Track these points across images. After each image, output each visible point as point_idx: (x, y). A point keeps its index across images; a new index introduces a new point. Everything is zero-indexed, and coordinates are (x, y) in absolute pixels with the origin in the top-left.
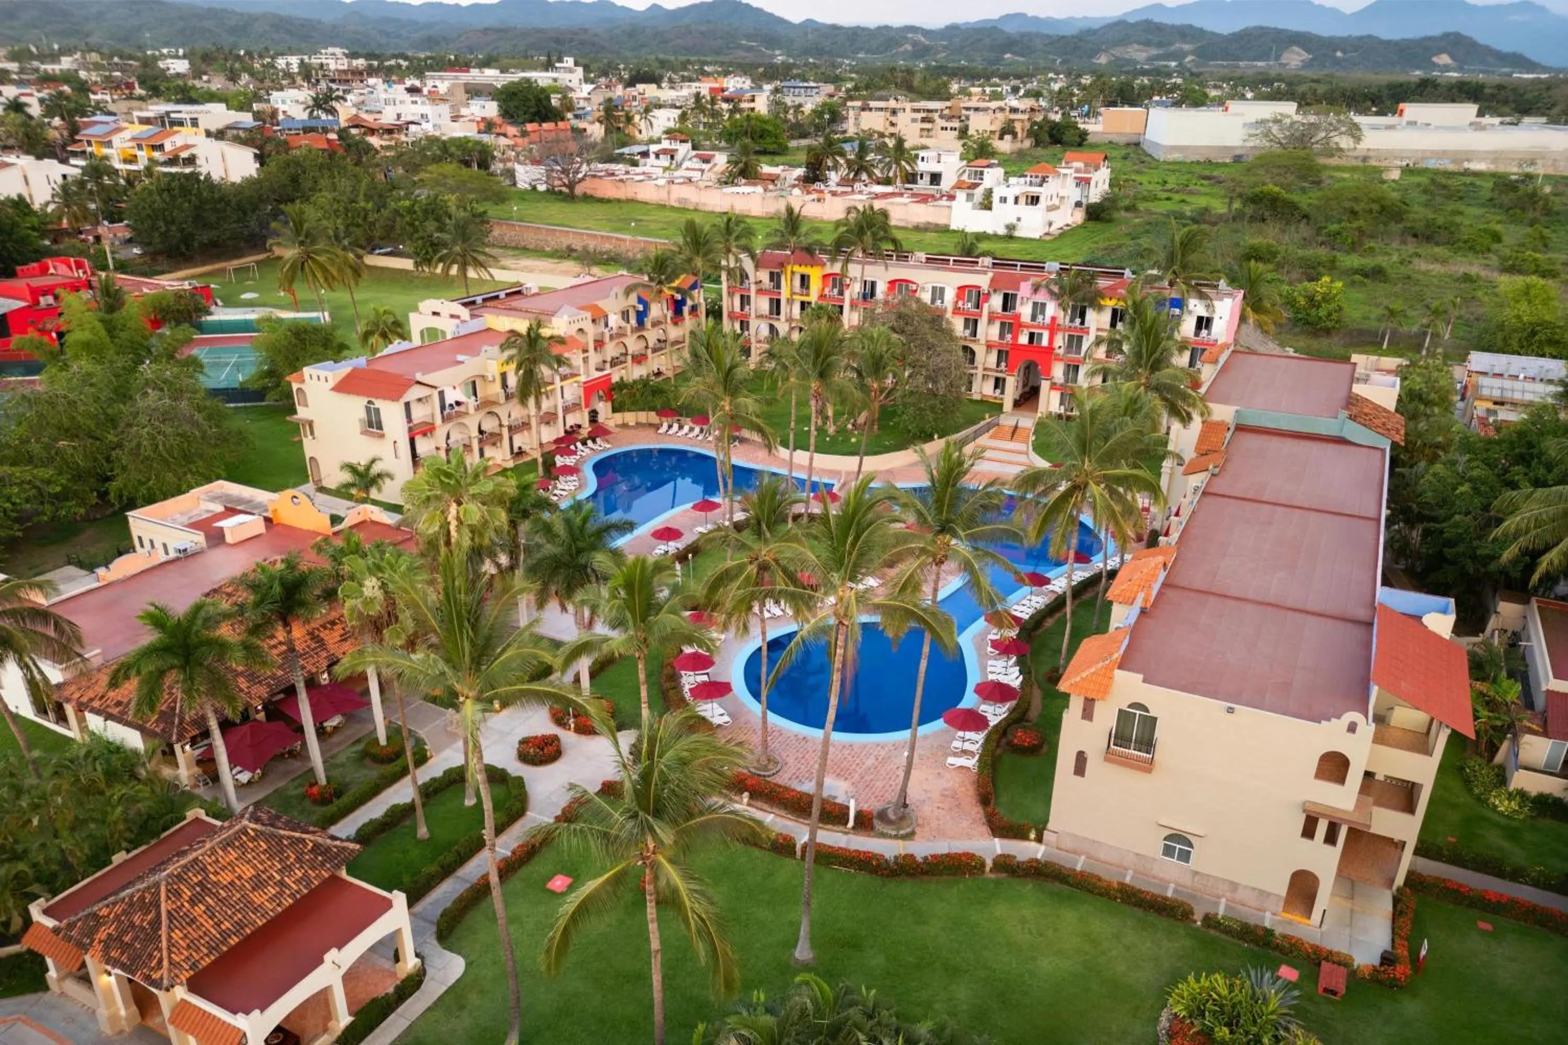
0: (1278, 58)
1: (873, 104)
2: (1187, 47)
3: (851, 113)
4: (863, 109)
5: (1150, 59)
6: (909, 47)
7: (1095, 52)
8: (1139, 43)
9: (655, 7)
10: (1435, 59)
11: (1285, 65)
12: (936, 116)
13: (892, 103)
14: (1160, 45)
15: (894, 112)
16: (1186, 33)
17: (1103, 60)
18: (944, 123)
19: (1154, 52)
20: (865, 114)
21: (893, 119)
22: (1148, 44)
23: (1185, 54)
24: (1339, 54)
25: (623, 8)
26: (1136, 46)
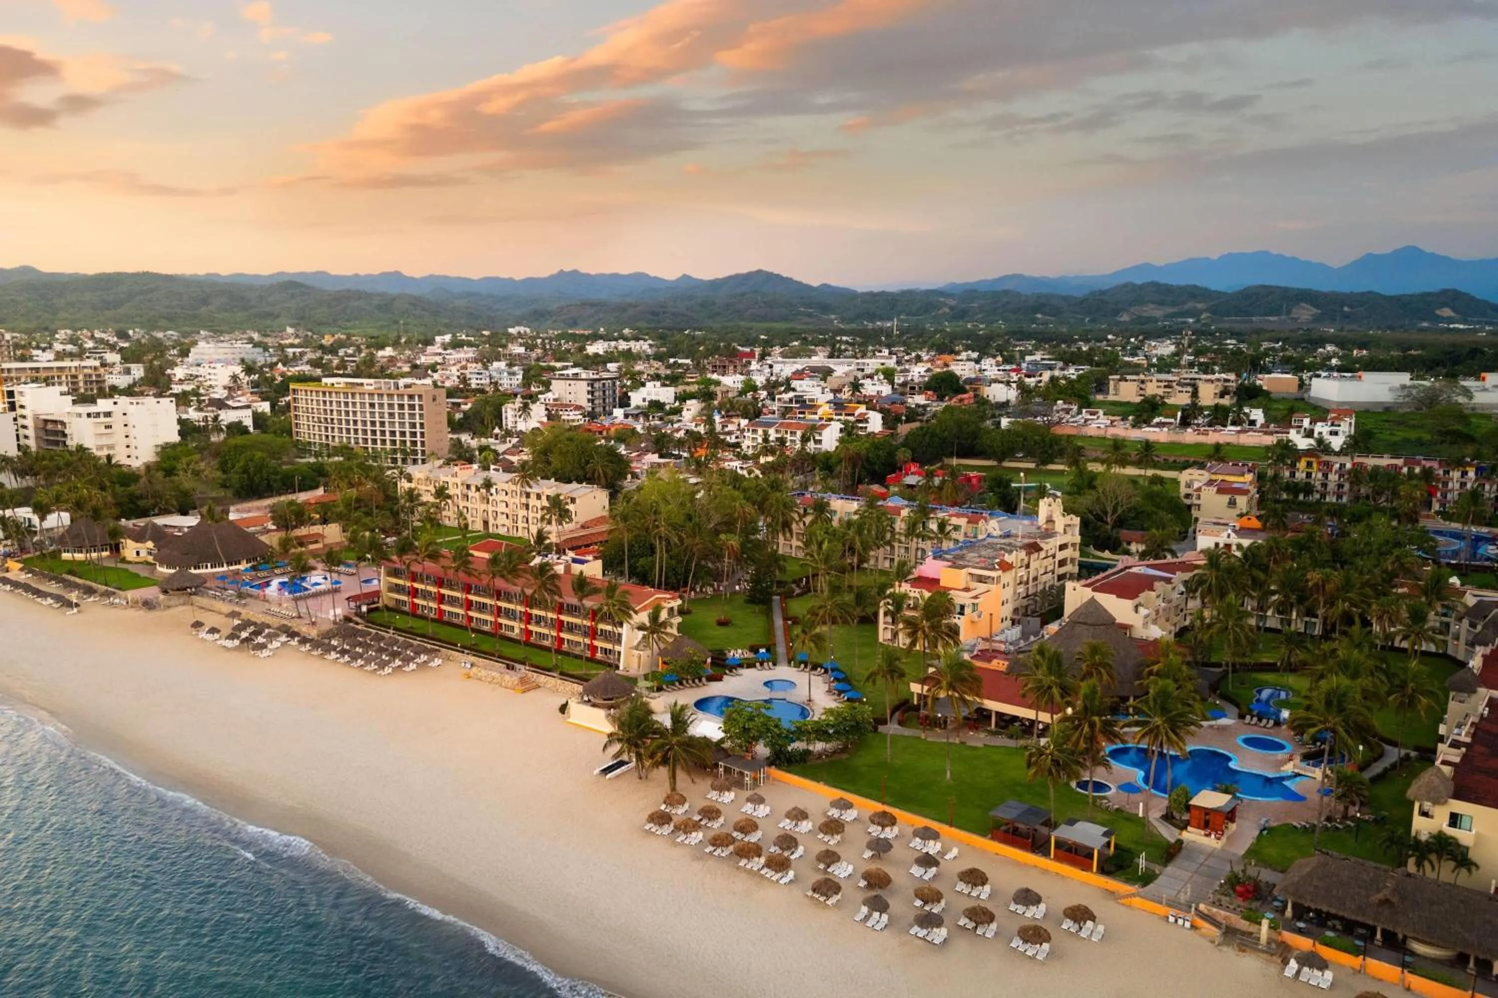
0: (1289, 312)
1: (1128, 377)
2: (1200, 306)
3: (1111, 383)
4: (1120, 380)
5: (1167, 317)
6: (947, 310)
7: (1117, 312)
8: (1153, 303)
9: (685, 277)
10: (1438, 312)
11: (1296, 319)
12: (1174, 384)
13: (1142, 377)
14: (1174, 304)
15: (1143, 382)
16: (1195, 293)
17: (1125, 318)
18: (1180, 388)
19: (1170, 310)
20: (1122, 383)
21: (1143, 386)
22: (1161, 303)
23: (1201, 312)
24: (1346, 309)
25: (656, 278)
26: (1152, 306)
